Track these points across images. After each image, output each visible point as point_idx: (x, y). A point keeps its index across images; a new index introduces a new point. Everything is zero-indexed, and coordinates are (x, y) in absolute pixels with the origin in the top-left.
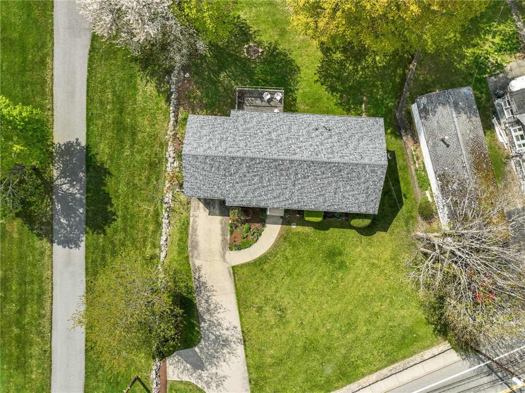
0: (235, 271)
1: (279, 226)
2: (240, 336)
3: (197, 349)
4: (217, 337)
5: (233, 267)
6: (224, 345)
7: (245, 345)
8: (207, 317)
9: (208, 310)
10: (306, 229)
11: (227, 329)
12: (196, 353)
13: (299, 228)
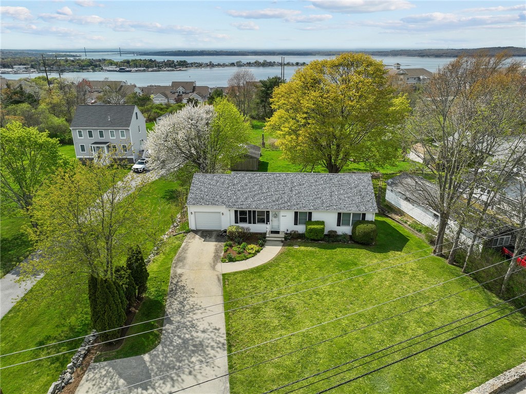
0: (225, 278)
3: (146, 357)
4: (185, 341)
5: (224, 275)
7: (229, 351)
8: (176, 318)
10: (310, 249)
11: (204, 332)
12: (144, 362)
13: (303, 248)
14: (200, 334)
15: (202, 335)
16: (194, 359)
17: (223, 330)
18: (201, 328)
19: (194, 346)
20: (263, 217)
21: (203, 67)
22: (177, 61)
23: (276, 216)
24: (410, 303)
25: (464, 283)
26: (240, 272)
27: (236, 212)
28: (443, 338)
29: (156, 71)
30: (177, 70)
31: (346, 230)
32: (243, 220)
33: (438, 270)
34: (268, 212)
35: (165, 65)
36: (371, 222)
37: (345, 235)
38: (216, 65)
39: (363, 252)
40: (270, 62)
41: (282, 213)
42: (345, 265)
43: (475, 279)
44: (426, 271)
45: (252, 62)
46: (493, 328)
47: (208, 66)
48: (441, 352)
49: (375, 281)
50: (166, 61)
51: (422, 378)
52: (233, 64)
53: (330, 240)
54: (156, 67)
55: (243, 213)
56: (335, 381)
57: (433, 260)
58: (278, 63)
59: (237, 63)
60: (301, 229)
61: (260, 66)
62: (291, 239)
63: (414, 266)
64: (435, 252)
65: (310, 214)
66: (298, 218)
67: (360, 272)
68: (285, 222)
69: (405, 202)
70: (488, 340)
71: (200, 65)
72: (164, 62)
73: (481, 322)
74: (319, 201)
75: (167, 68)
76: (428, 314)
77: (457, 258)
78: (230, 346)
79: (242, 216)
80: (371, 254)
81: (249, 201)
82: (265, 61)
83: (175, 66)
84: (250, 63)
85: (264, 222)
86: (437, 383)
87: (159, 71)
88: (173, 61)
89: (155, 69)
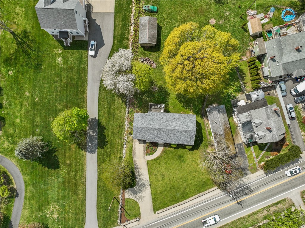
0: (148, 162)
1: (163, 148)
2: (149, 183)
3: (135, 188)
4: (142, 184)
5: (147, 161)
6: (144, 186)
7: (150, 186)
8: (138, 177)
9: (139, 175)
10: (171, 149)
11: (145, 181)
12: (135, 189)
14: (144, 182)
15: (145, 182)
16: (144, 188)
17: (149, 181)
18: (144, 180)
19: (144, 185)
26: (152, 160)
42: (180, 157)
51: (186, 193)
67: (183, 161)
78: (151, 185)
80: (189, 152)
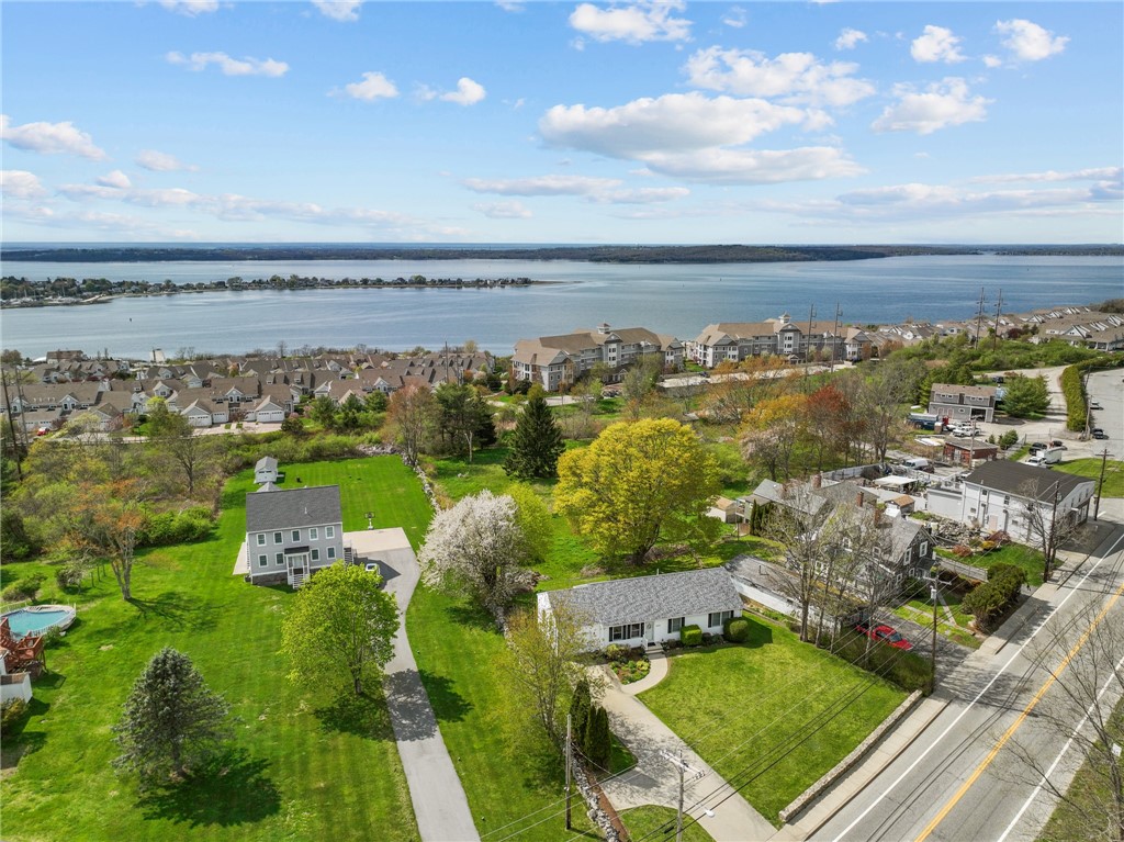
0: (640, 697)
1: (665, 659)
3: (637, 769)
5: (636, 696)
7: (694, 749)
10: (694, 655)
11: (663, 742)
12: (639, 773)
13: (686, 656)
14: (661, 744)
17: (677, 738)
18: (658, 739)
20: (638, 629)
21: (151, 292)
22: (84, 282)
23: (650, 627)
24: (804, 686)
25: (833, 661)
26: (652, 689)
27: (611, 629)
28: (839, 708)
29: (33, 306)
30: (89, 303)
31: (717, 630)
32: (618, 637)
33: (810, 655)
34: (643, 624)
35: (52, 289)
36: (740, 619)
37: (717, 635)
38: (182, 287)
39: (741, 649)
40: (306, 280)
41: (656, 623)
42: (736, 665)
43: (843, 658)
44: (803, 658)
45: (265, 280)
46: (868, 694)
47: (162, 289)
48: (842, 717)
49: (768, 675)
50: (52, 281)
51: (838, 736)
52: (220, 286)
53: (705, 643)
54: (29, 295)
55: (617, 629)
56: (784, 751)
57: (803, 646)
58: (322, 279)
59: (231, 281)
60: (675, 636)
61: (284, 288)
62: (670, 648)
63: (792, 655)
64: (801, 638)
65: (683, 619)
66: (673, 625)
67: (752, 670)
68: (660, 632)
69: (752, 588)
70: (868, 703)
71: (141, 289)
72: (49, 282)
73: (860, 691)
74: (688, 604)
75: (60, 298)
76: (822, 693)
77: (823, 642)
79: (616, 634)
80: (750, 650)
81: (622, 614)
82: (295, 277)
83: (80, 291)
84: (260, 282)
85: (638, 635)
86: (848, 737)
87: (42, 305)
88: (74, 280)
89: (28, 299)
